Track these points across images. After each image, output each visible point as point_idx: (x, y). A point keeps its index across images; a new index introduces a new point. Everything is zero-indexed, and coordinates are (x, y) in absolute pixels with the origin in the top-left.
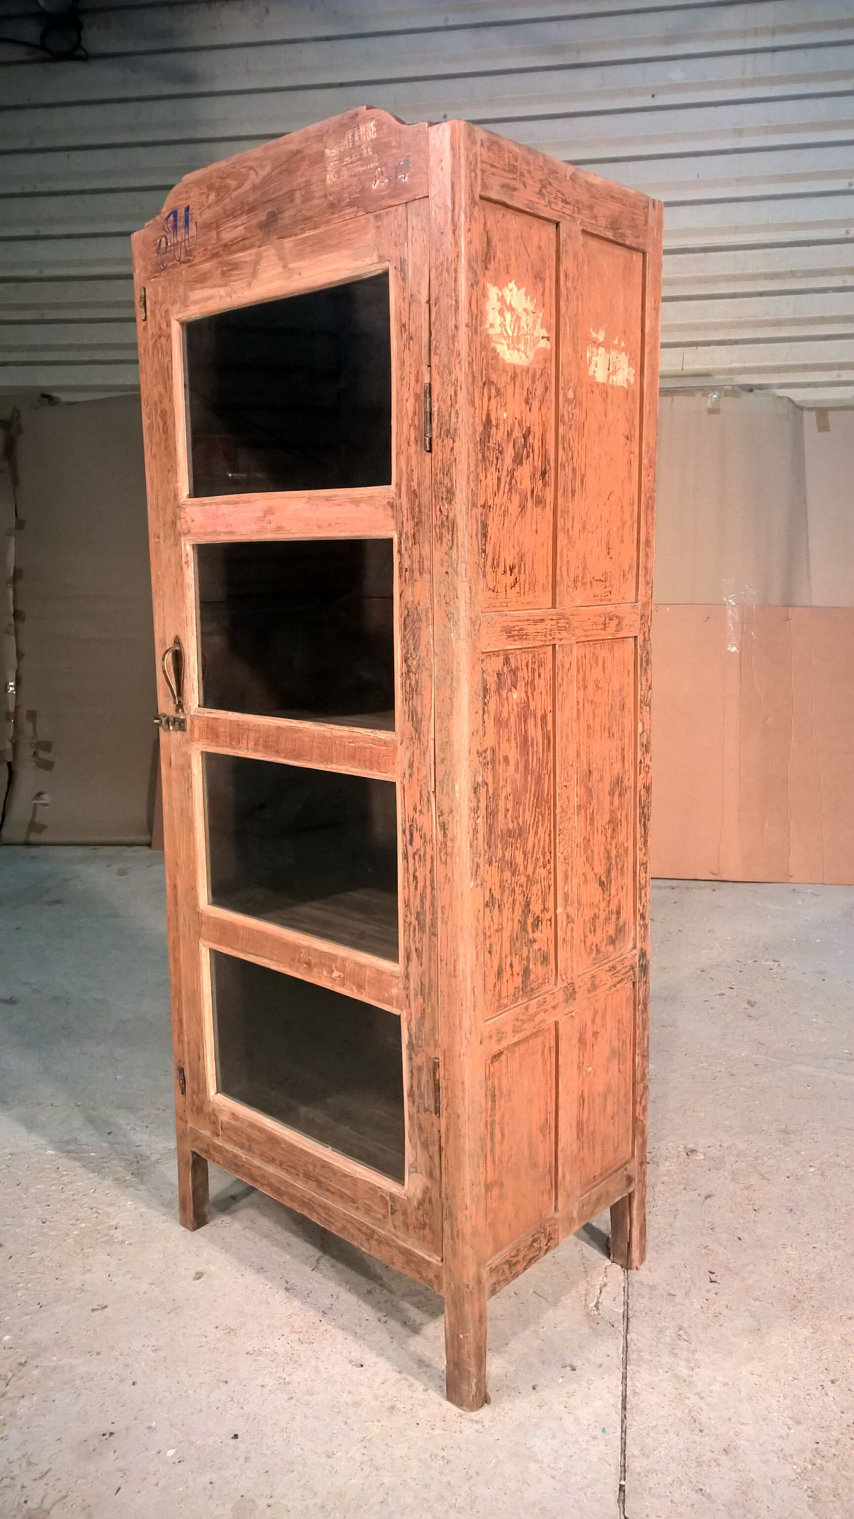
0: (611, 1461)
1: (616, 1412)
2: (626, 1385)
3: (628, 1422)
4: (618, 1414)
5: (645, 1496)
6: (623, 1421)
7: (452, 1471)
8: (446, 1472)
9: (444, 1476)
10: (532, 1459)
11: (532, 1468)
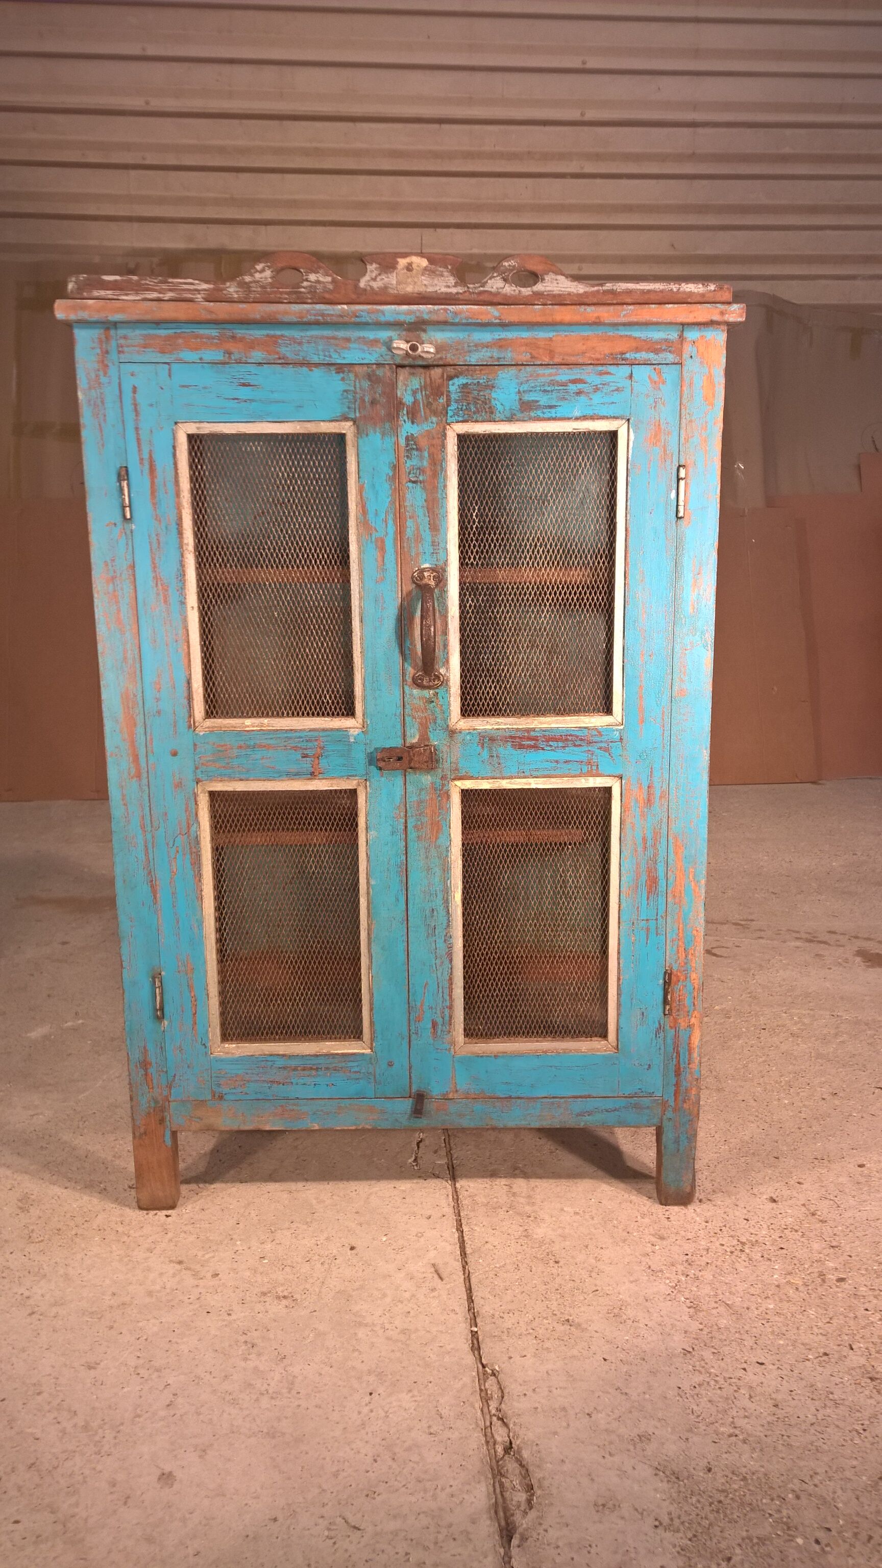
0: (457, 1309)
1: (455, 1260)
2: (462, 1232)
3: (471, 1267)
4: (458, 1262)
5: (505, 1337)
6: (464, 1267)
7: (259, 1355)
8: (253, 1356)
9: (248, 1362)
10: (360, 1324)
11: (361, 1333)
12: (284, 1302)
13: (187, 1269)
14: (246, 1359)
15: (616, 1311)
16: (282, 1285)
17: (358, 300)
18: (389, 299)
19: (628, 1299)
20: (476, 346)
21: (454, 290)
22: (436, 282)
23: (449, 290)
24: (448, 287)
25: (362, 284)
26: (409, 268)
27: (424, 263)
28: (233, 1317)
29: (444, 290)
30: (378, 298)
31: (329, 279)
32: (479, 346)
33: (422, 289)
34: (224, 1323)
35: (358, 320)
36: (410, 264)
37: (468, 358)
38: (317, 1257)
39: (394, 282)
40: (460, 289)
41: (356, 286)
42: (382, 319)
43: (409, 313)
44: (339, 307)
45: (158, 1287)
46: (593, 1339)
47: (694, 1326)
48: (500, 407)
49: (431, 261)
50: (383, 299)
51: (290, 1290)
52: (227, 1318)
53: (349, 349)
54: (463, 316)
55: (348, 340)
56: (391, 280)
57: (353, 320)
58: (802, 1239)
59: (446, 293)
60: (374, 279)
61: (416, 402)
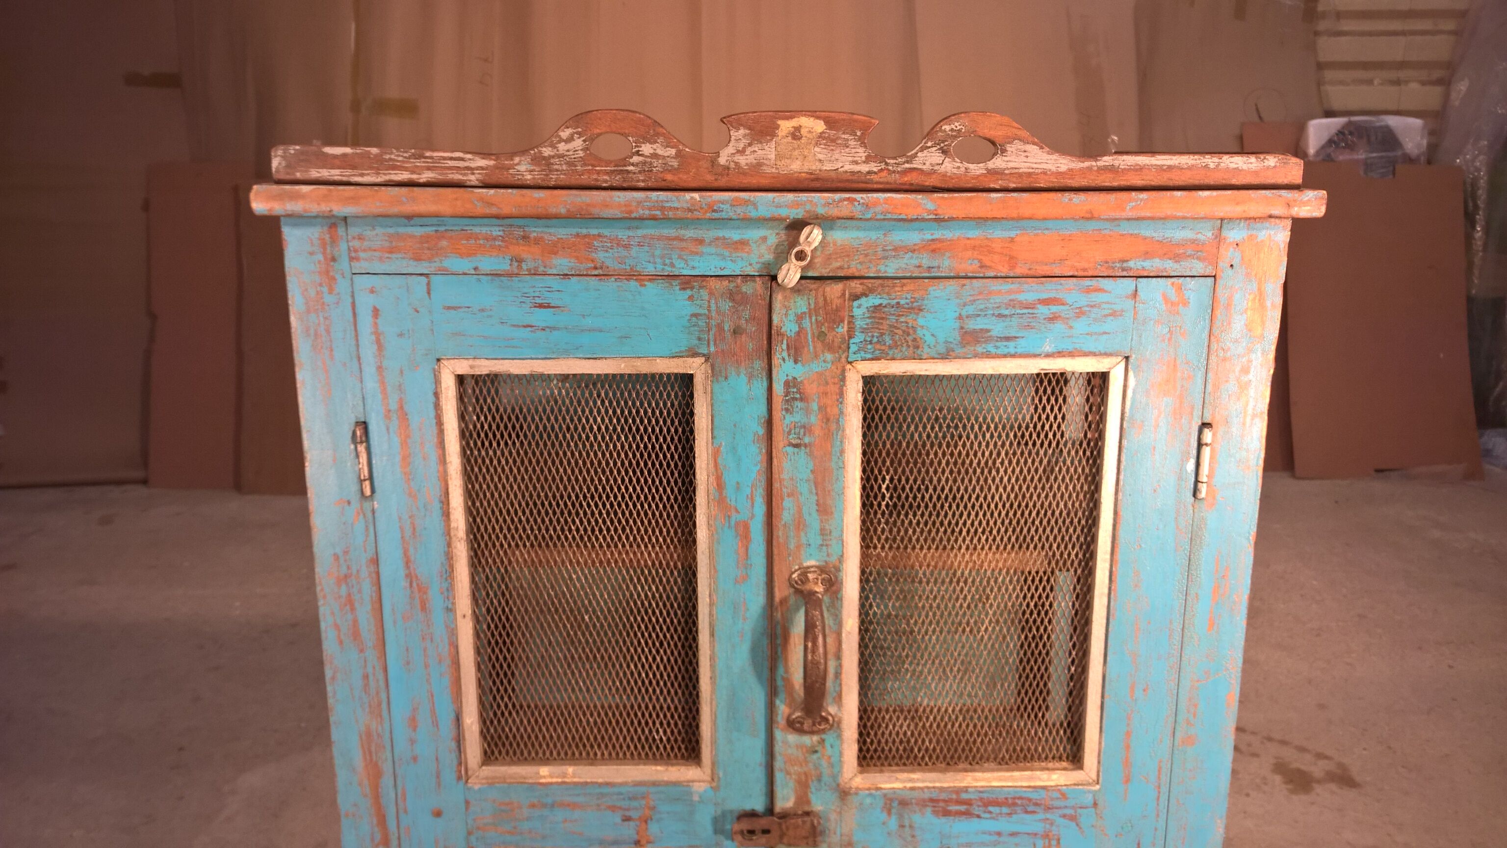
17: (716, 184)
18: (764, 182)
20: (895, 249)
21: (864, 168)
22: (836, 155)
23: (857, 168)
24: (856, 163)
25: (722, 160)
26: (796, 134)
27: (820, 126)
29: (848, 167)
30: (746, 181)
31: (673, 152)
32: (899, 250)
33: (815, 167)
35: (716, 215)
36: (798, 129)
37: (882, 268)
39: (772, 156)
40: (873, 167)
41: (714, 162)
42: (754, 214)
43: (797, 205)
44: (688, 196)
48: (929, 339)
49: (830, 123)
50: (754, 181)
53: (701, 254)
54: (878, 209)
55: (700, 242)
56: (767, 152)
57: (708, 215)
59: (853, 173)
60: (742, 152)
61: (800, 332)
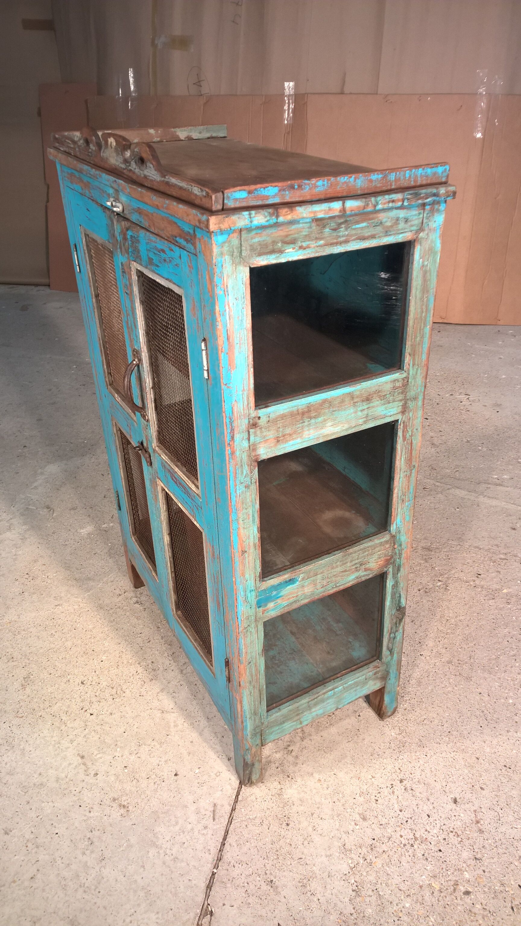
0: (212, 852)
3: (235, 814)
4: (230, 806)
5: (229, 885)
6: (232, 812)
7: (92, 852)
8: (88, 852)
9: (84, 856)
10: (154, 844)
11: (153, 852)
12: (122, 811)
13: (84, 764)
14: (84, 854)
15: (305, 881)
16: (127, 795)
19: (318, 872)
28: (92, 814)
34: (85, 818)
38: (154, 776)
45: (63, 775)
46: (280, 904)
47: (350, 909)
51: (129, 801)
52: (88, 814)
58: (458, 845)
